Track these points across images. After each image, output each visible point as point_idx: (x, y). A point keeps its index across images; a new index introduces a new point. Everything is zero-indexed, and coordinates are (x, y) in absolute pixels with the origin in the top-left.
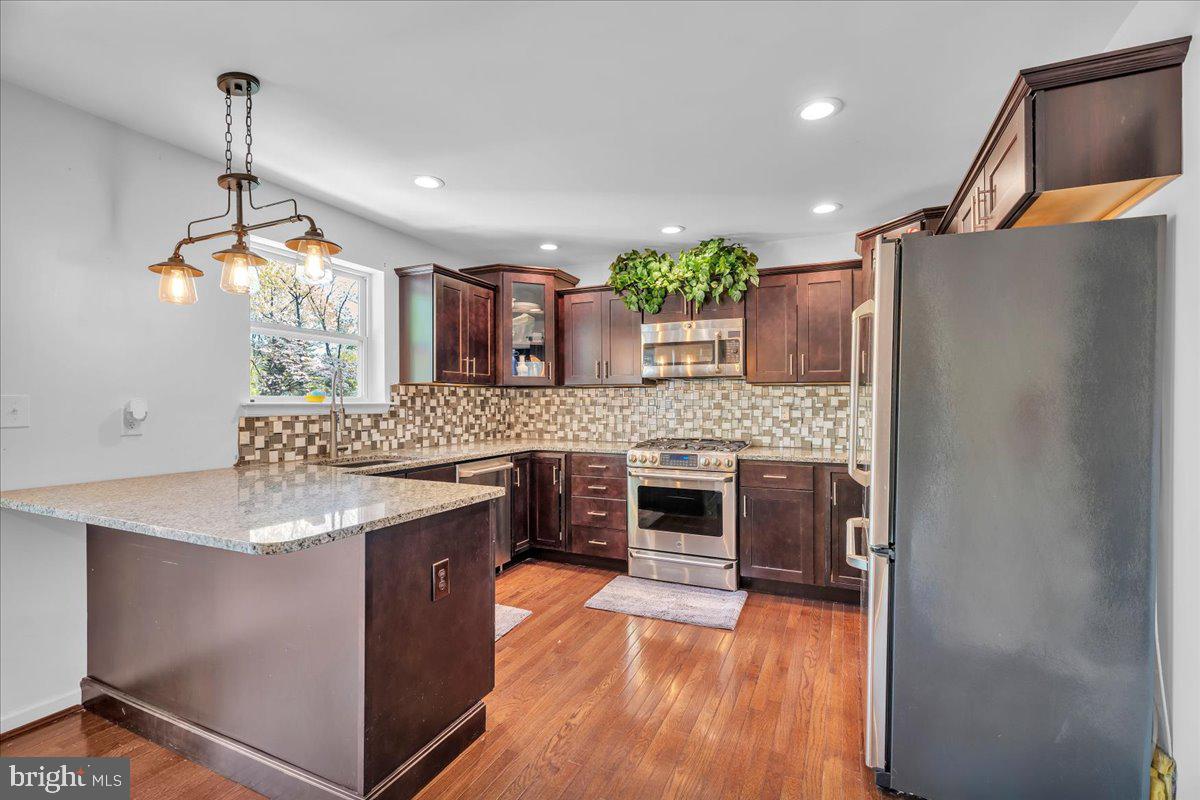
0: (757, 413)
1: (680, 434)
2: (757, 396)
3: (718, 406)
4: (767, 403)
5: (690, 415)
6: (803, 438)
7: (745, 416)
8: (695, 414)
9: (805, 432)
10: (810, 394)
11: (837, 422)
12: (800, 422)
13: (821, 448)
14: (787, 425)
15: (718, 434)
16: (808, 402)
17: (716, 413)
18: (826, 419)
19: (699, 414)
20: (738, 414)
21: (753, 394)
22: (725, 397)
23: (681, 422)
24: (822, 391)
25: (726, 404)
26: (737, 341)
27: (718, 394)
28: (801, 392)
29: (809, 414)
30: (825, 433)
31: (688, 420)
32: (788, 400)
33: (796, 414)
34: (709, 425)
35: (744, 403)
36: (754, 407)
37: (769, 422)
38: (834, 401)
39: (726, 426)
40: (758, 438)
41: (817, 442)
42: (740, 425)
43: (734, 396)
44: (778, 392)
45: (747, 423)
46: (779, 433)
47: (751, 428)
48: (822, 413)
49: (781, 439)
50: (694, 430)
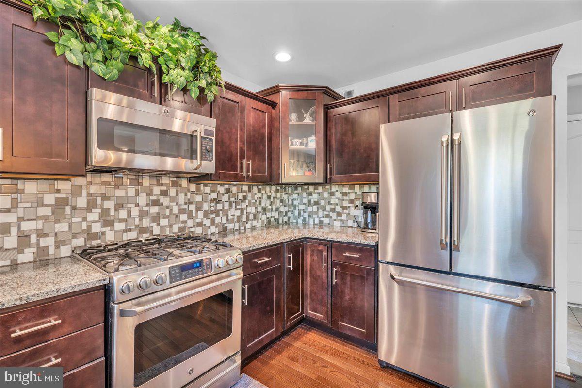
0: (192, 207)
1: (110, 237)
2: (192, 192)
3: (156, 203)
4: (199, 198)
5: (123, 214)
6: (223, 224)
7: (182, 211)
8: (129, 213)
9: (224, 220)
10: (228, 191)
11: (242, 210)
12: (221, 213)
13: (234, 231)
14: (213, 216)
15: (156, 231)
16: (226, 198)
17: (154, 210)
18: (236, 209)
19: (135, 212)
20: (176, 210)
21: (189, 191)
22: (164, 193)
23: (109, 223)
24: (234, 189)
25: (165, 201)
26: (211, 140)
27: (157, 190)
28: (222, 189)
29: (227, 206)
30: (236, 219)
31: (121, 221)
32: (214, 195)
33: (219, 207)
34: (146, 223)
35: (182, 199)
36: (189, 202)
37: (201, 214)
38: (240, 196)
39: (164, 222)
40: (192, 230)
41: (230, 226)
42: (178, 219)
43: (172, 192)
44: (208, 189)
45: (184, 217)
46: (207, 222)
47: (185, 222)
48: (234, 204)
49: (209, 228)
50: (130, 230)
